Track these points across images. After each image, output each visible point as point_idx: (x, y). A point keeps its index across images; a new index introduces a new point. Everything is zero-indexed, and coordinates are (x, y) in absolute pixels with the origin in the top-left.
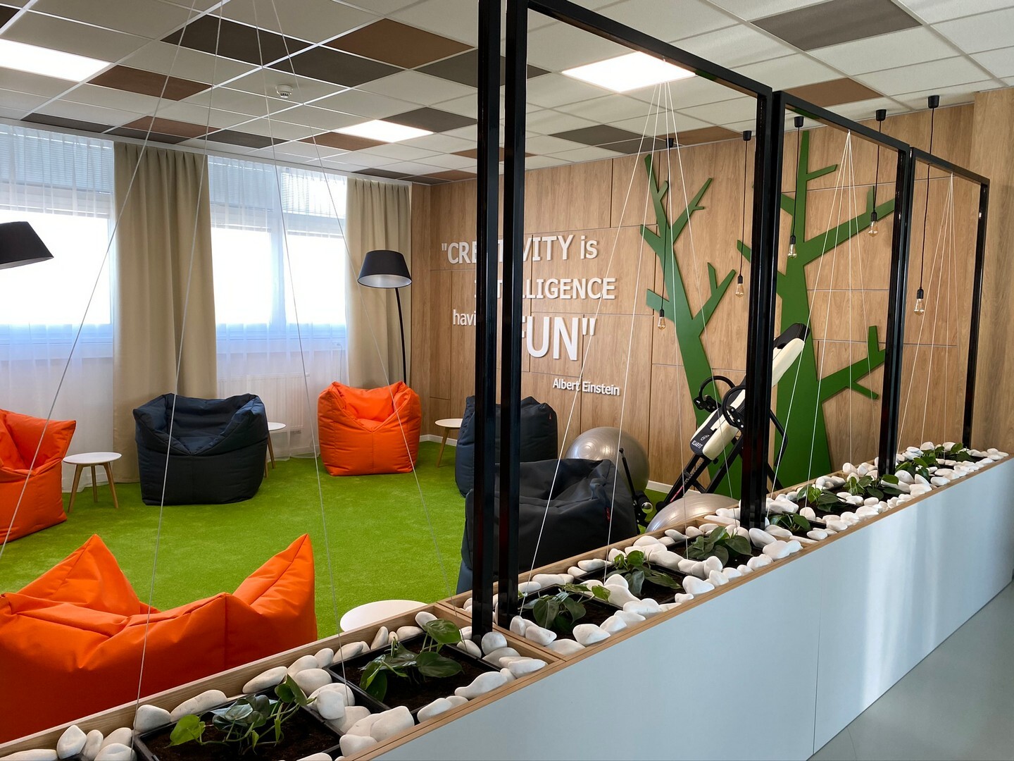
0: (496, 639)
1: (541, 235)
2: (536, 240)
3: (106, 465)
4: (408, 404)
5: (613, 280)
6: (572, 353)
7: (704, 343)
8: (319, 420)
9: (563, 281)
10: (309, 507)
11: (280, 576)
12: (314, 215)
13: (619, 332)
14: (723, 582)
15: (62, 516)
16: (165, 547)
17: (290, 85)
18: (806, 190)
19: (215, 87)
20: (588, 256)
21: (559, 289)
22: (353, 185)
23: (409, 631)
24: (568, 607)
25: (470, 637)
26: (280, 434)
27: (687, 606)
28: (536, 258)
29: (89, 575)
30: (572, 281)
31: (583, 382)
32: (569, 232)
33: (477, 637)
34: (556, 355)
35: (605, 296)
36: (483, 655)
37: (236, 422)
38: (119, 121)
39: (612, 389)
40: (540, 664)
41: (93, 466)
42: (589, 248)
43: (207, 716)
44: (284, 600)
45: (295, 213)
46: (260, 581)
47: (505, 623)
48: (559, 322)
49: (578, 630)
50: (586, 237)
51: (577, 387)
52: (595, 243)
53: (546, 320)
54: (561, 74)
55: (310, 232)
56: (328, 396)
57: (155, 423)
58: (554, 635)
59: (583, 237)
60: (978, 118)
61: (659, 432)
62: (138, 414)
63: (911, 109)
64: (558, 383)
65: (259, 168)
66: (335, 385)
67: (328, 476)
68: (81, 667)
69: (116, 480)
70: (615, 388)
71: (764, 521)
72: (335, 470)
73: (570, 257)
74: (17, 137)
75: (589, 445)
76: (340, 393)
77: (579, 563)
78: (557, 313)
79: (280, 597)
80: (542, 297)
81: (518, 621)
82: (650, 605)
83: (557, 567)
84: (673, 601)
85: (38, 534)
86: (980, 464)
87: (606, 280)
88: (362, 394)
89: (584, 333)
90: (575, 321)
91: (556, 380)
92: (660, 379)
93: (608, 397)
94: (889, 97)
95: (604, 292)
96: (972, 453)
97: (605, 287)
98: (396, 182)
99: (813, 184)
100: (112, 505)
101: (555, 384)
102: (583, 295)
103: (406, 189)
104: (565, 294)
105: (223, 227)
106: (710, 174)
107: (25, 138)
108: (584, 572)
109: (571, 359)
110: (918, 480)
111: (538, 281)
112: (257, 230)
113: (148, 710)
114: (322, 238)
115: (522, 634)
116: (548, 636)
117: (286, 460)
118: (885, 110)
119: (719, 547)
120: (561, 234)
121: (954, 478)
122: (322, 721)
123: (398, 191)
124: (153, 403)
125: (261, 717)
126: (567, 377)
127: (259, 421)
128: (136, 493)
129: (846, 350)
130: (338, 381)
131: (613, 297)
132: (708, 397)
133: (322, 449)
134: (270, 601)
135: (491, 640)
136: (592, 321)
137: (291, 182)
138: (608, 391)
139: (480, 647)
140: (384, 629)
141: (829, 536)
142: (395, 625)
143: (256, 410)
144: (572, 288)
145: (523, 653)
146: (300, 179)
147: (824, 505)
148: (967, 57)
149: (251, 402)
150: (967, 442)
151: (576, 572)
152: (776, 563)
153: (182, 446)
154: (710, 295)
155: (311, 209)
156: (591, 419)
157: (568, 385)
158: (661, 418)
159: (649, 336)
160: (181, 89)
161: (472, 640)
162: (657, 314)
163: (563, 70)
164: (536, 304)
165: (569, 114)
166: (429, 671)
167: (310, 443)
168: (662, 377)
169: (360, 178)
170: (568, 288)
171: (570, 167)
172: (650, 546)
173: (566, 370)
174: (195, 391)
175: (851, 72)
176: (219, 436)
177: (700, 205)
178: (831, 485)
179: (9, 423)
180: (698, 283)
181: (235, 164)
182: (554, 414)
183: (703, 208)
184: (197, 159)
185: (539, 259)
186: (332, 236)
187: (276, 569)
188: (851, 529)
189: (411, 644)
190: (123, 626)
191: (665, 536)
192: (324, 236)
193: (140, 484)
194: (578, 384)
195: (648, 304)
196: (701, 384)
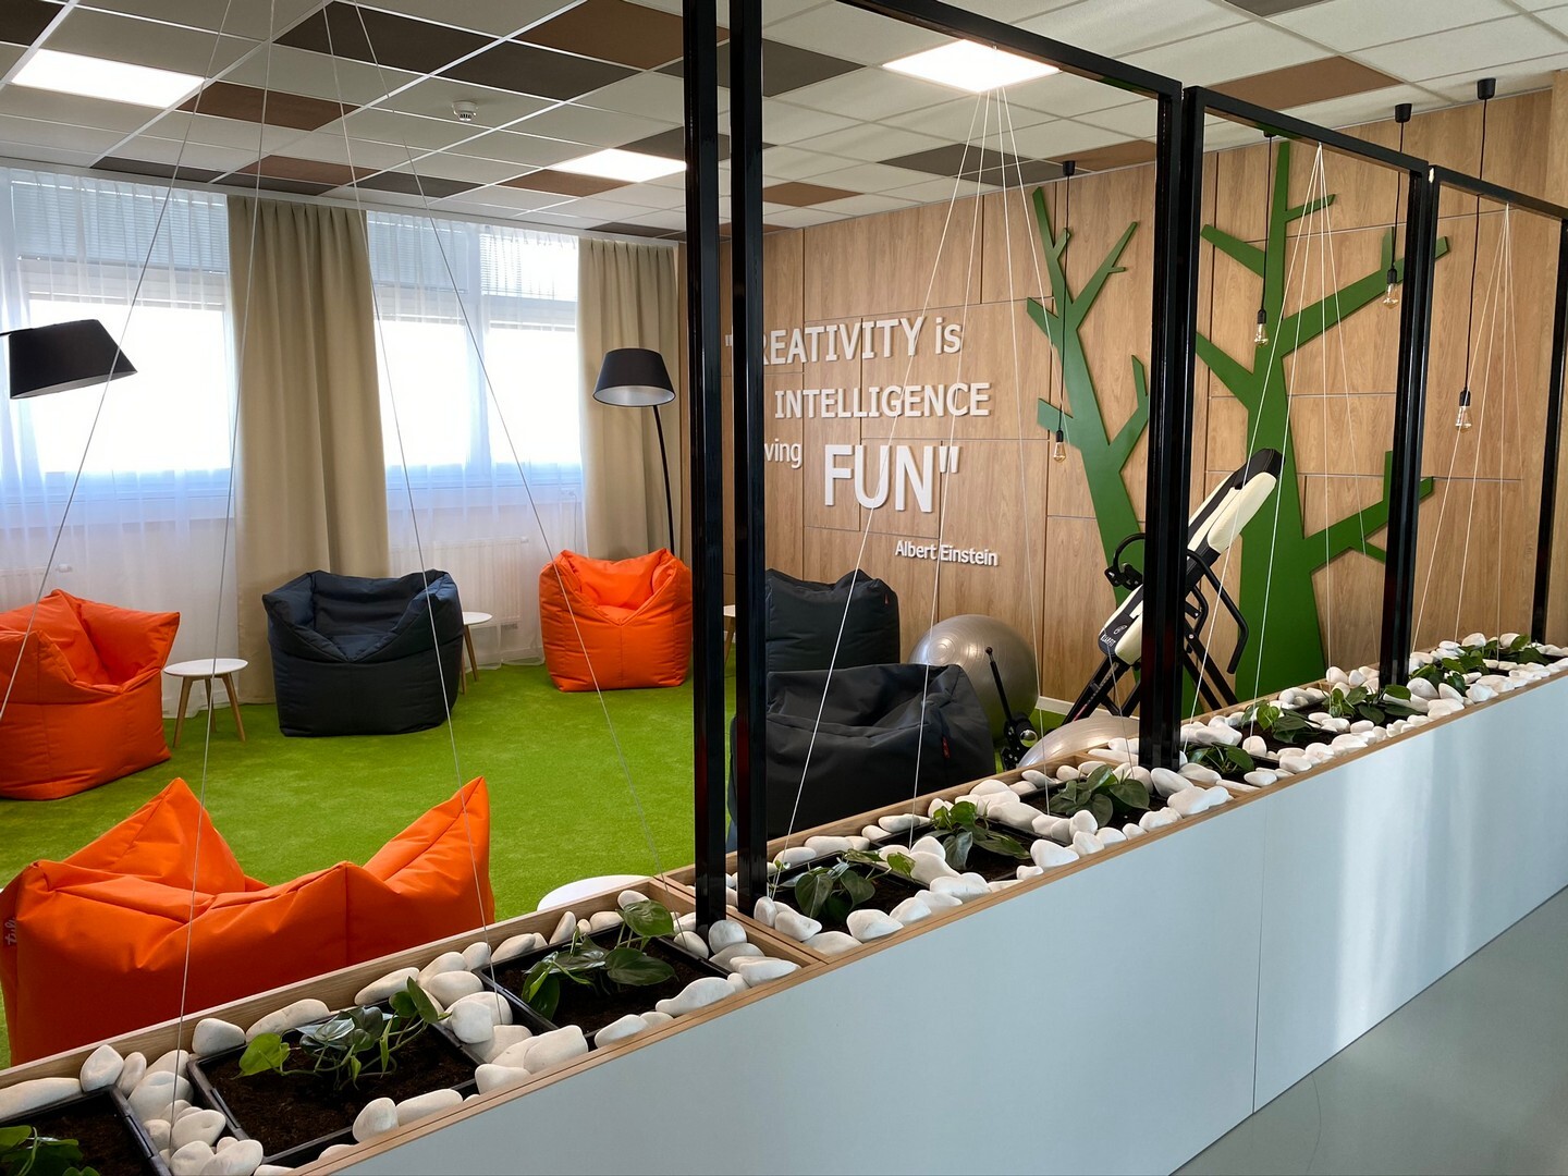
0: (732, 930)
1: (874, 317)
2: (868, 326)
3: (225, 677)
4: (673, 582)
5: (986, 385)
6: (925, 502)
7: (1127, 482)
8: (542, 607)
9: (908, 389)
10: (523, 738)
11: (436, 840)
12: (529, 296)
13: (997, 467)
14: (1093, 850)
15: (162, 753)
16: (309, 797)
17: (474, 101)
18: (1285, 237)
19: (363, 108)
20: (946, 349)
21: (903, 402)
22: (587, 249)
23: (607, 919)
24: (848, 885)
25: (694, 928)
26: (483, 629)
27: (1032, 883)
28: (868, 354)
29: (167, 837)
30: (923, 388)
31: (942, 546)
32: (918, 312)
33: (702, 928)
34: (899, 505)
35: (974, 412)
36: (711, 954)
37: (414, 611)
38: (231, 163)
39: (985, 556)
40: (788, 967)
41: (207, 679)
42: (948, 337)
43: (292, 1037)
44: (438, 873)
45: (499, 294)
46: (407, 845)
47: (747, 907)
48: (903, 455)
49: (855, 918)
50: (944, 320)
51: (932, 553)
52: (958, 328)
53: (884, 450)
54: (882, 70)
55: (524, 323)
56: (551, 574)
57: (295, 616)
58: (819, 926)
59: (939, 320)
60: (1559, 111)
61: (1059, 622)
62: (270, 603)
63: (1454, 102)
64: (904, 547)
65: (444, 227)
66: (565, 554)
67: (555, 691)
68: (139, 966)
69: (240, 699)
70: (990, 555)
71: (1178, 757)
72: (566, 683)
73: (920, 354)
74: (85, 193)
75: (946, 642)
76: (573, 567)
77: (880, 821)
78: (899, 439)
79: (431, 868)
80: (877, 414)
81: (766, 904)
82: (974, 882)
83: (845, 825)
84: (1014, 877)
85: (129, 779)
86: (1553, 668)
87: (974, 387)
88: (606, 569)
89: (943, 470)
90: (928, 451)
91: (900, 543)
92: (1060, 540)
93: (981, 568)
94: (1412, 84)
95: (973, 405)
96: (1546, 651)
97: (974, 397)
98: (654, 242)
99: (1298, 227)
100: (236, 736)
101: (898, 550)
102: (939, 411)
103: (669, 253)
104: (912, 409)
105: (393, 318)
106: (1134, 215)
107: (99, 195)
108: (886, 834)
109: (923, 510)
110: (1445, 692)
111: (871, 389)
112: (444, 321)
113: (212, 1025)
114: (542, 331)
115: (770, 923)
116: (809, 927)
117: (495, 668)
118: (1410, 105)
119: (1099, 797)
120: (905, 315)
121: (1504, 690)
122: (458, 1045)
123: (656, 256)
124: (294, 584)
125: (367, 1037)
126: (916, 538)
127: (449, 610)
128: (271, 718)
129: (1349, 489)
130: (570, 549)
131: (985, 412)
132: (1126, 566)
133: (548, 652)
134: (417, 874)
135: (721, 931)
136: (954, 451)
137: (493, 247)
138: (980, 560)
139: (707, 942)
140: (569, 915)
141: (1279, 779)
142: (588, 910)
143: (443, 594)
144: (922, 399)
145: (769, 951)
146: (507, 242)
147: (1283, 733)
148: (1530, 16)
149: (437, 582)
150: (1538, 634)
151: (874, 833)
152: (1186, 821)
153: (335, 649)
154: (1136, 407)
155: (525, 288)
156: (954, 603)
157: (918, 551)
158: (1061, 600)
159: (1043, 473)
160: (311, 113)
161: (696, 932)
162: (1053, 437)
163: (886, 62)
164: (868, 426)
165: (903, 129)
166: (622, 976)
167: (529, 643)
168: (1062, 535)
169: (598, 238)
170: (917, 399)
171: (918, 211)
172: (995, 796)
173: (916, 528)
174: (357, 566)
175: (1345, 47)
176: (390, 634)
177: (1119, 265)
178: (1303, 702)
179: (85, 616)
180: (1118, 391)
181: (408, 223)
182: (892, 596)
183: (1125, 269)
184: (351, 218)
185: (871, 355)
186: (557, 329)
187: (431, 830)
188: (1317, 769)
189: (604, 938)
190: (204, 909)
191: (1022, 779)
192: (545, 328)
193: (275, 707)
194: (932, 548)
195: (1041, 420)
196: (1117, 546)
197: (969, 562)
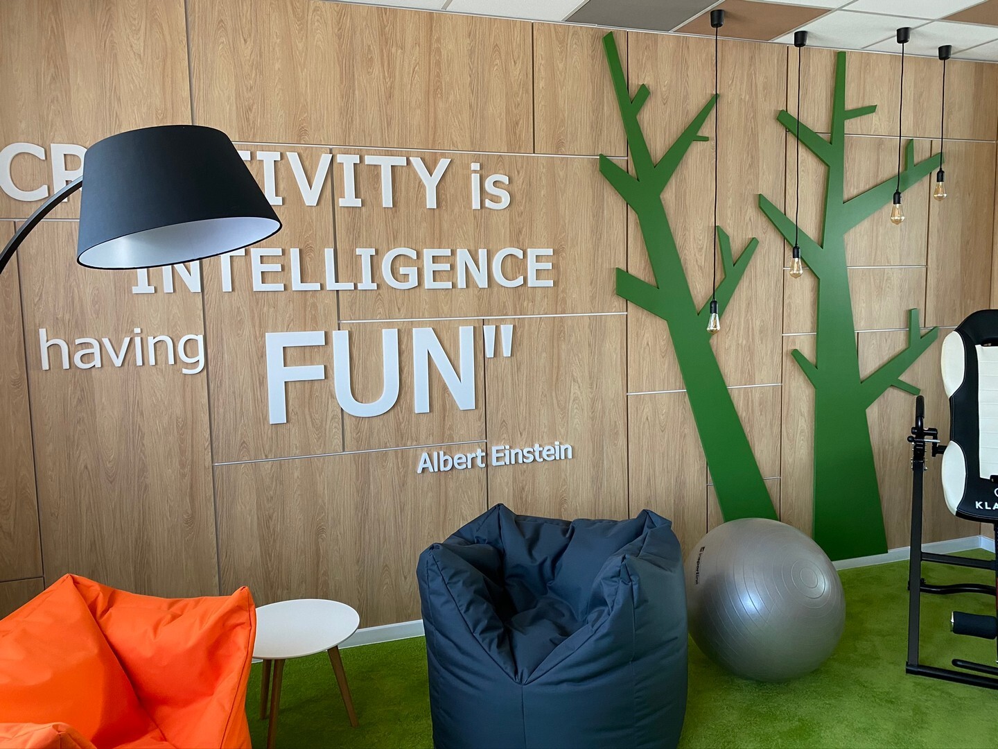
1: (359, 148)
2: (347, 162)
5: (550, 252)
6: (463, 394)
9: (428, 254)
18: (842, 131)
20: (488, 203)
21: (420, 271)
28: (348, 199)
30: (453, 253)
32: (438, 151)
34: (421, 403)
35: (533, 283)
39: (556, 450)
42: (490, 189)
48: (424, 341)
50: (482, 167)
51: (479, 461)
52: (505, 180)
53: (389, 339)
59: (475, 166)
70: (562, 447)
73: (446, 207)
80: (371, 286)
87: (533, 253)
89: (490, 353)
90: (465, 335)
92: (644, 419)
93: (547, 465)
95: (532, 275)
97: (532, 266)
99: (851, 126)
101: (421, 466)
102: (482, 282)
104: (436, 280)
106: (713, 86)
109: (460, 408)
111: (358, 251)
120: (418, 153)
126: (451, 445)
129: (887, 340)
131: (549, 284)
136: (507, 331)
138: (549, 456)
144: (453, 267)
157: (455, 462)
159: (621, 348)
164: (353, 303)
168: (647, 411)
170: (444, 267)
171: (432, 19)
173: (448, 433)
183: (706, 139)
185: (355, 203)
194: (479, 454)
195: (616, 292)
197: (535, 460)
